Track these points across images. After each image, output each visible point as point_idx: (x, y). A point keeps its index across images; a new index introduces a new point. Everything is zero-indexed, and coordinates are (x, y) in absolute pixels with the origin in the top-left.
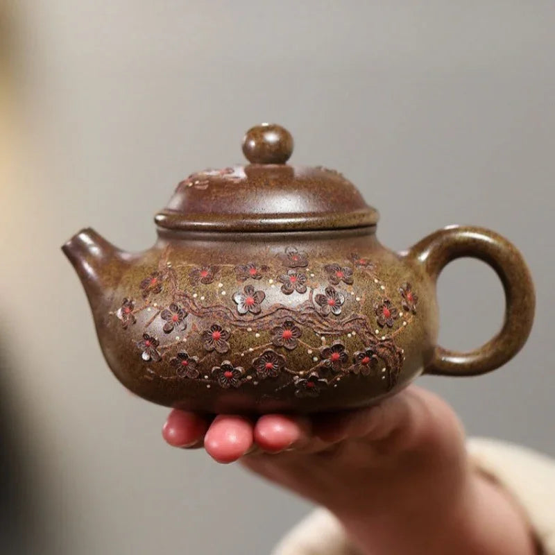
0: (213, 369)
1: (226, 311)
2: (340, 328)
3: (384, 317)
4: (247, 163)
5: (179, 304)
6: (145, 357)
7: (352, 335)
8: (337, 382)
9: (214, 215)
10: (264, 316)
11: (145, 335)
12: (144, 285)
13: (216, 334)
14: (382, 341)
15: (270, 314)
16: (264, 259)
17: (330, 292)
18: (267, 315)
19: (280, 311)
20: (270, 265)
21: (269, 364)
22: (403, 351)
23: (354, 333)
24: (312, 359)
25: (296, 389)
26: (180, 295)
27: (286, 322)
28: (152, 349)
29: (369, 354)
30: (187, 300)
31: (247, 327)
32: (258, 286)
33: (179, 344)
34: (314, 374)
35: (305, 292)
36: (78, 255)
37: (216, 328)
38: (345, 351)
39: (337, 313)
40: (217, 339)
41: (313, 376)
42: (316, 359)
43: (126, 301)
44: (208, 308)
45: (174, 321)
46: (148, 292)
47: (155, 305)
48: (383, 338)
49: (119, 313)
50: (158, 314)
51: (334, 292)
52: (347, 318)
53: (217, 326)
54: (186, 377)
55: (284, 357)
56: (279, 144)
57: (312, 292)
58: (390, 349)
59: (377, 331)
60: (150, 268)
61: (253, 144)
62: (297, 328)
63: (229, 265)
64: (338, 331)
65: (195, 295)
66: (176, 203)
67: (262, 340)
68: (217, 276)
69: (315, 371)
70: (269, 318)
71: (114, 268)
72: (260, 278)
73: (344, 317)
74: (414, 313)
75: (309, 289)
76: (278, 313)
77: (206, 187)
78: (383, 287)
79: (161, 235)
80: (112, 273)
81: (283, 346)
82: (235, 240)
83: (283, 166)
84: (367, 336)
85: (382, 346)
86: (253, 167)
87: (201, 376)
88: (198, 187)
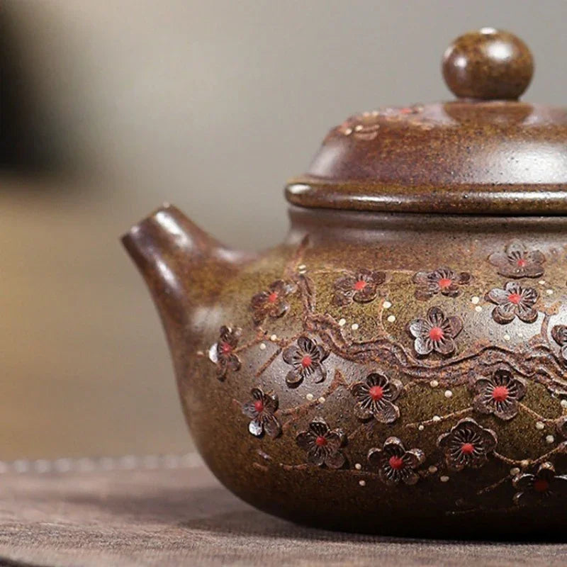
0: (371, 452)
1: (394, 350)
4: (451, 97)
5: (312, 337)
6: (254, 429)
9: (385, 184)
10: (461, 361)
11: (255, 390)
12: (257, 301)
13: (375, 391)
15: (471, 358)
16: (466, 263)
18: (466, 360)
19: (488, 352)
20: (475, 273)
21: (468, 446)
24: (544, 438)
25: (516, 491)
26: (316, 322)
27: (500, 373)
28: (266, 413)
30: (328, 331)
31: (430, 379)
32: (450, 307)
33: (312, 406)
34: (547, 465)
35: (534, 320)
36: (150, 251)
37: (374, 379)
40: (377, 398)
41: (546, 470)
42: (550, 439)
43: (225, 330)
44: (363, 344)
45: (305, 366)
46: (262, 315)
47: (274, 337)
49: (212, 354)
50: (278, 353)
53: (378, 377)
54: (324, 466)
55: (493, 434)
56: (506, 66)
57: (546, 320)
60: (269, 275)
61: (461, 62)
62: (518, 383)
63: (405, 271)
65: (342, 322)
66: (326, 162)
67: (456, 403)
68: (382, 289)
69: (548, 460)
70: (470, 364)
71: (210, 276)
72: (456, 295)
75: (541, 316)
76: (483, 356)
77: (375, 134)
79: (297, 221)
80: (207, 284)
81: (493, 414)
82: (418, 229)
83: (513, 104)
86: (460, 106)
87: (348, 465)
88: (361, 136)
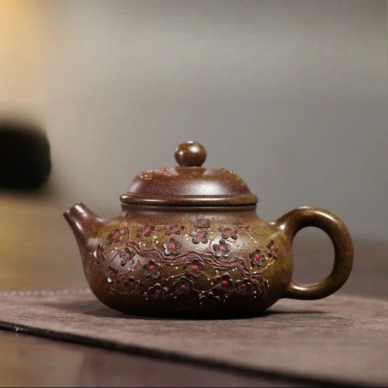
0: (150, 288)
1: (158, 253)
2: (227, 265)
3: (255, 259)
4: (178, 165)
5: (129, 248)
6: (109, 280)
7: (235, 270)
8: (226, 299)
9: (155, 195)
10: (181, 257)
11: (110, 267)
12: (111, 236)
13: (151, 267)
14: (254, 274)
15: (185, 256)
16: (183, 223)
17: (222, 243)
18: (183, 256)
19: (190, 254)
20: (186, 226)
21: (184, 286)
22: (267, 281)
23: (236, 269)
24: (210, 283)
25: (200, 302)
26: (131, 243)
27: (195, 261)
28: (113, 275)
29: (246, 281)
30: (135, 246)
31: (170, 263)
32: (177, 238)
33: (129, 272)
34: (211, 293)
35: (207, 242)
36: (73, 219)
37: (151, 263)
38: (231, 280)
39: (226, 256)
40: (152, 270)
41: (210, 294)
42: (212, 284)
43: (99, 246)
44: (147, 251)
45: (127, 258)
46: (112, 241)
47: (116, 248)
48: (255, 272)
49: (95, 254)
50: (118, 254)
51: (225, 243)
52: (232, 260)
53: (152, 262)
54: (134, 293)
55: (192, 282)
56: (197, 154)
57: (211, 242)
58: (259, 280)
59: (251, 268)
60: (115, 227)
61: (181, 153)
62: (201, 264)
63: (162, 226)
64: (226, 267)
65: (140, 243)
66: (134, 188)
67: (179, 271)
68: (154, 232)
69: (211, 291)
70: (184, 258)
71: (94, 227)
72: (180, 234)
73: (230, 259)
74: (275, 258)
75: (209, 241)
77: (151, 178)
78: (255, 242)
79: (124, 208)
80: (93, 230)
81: (192, 275)
82: (166, 211)
83: (199, 168)
84: (244, 271)
85: (254, 277)
86: (181, 168)
87: (142, 293)
88: (146, 179)
